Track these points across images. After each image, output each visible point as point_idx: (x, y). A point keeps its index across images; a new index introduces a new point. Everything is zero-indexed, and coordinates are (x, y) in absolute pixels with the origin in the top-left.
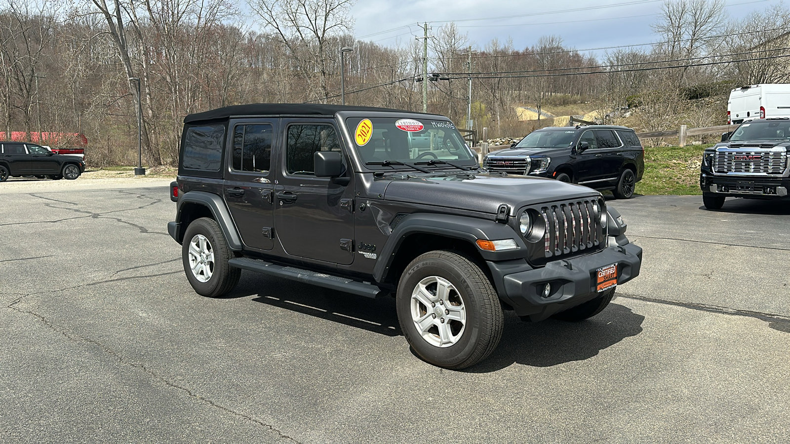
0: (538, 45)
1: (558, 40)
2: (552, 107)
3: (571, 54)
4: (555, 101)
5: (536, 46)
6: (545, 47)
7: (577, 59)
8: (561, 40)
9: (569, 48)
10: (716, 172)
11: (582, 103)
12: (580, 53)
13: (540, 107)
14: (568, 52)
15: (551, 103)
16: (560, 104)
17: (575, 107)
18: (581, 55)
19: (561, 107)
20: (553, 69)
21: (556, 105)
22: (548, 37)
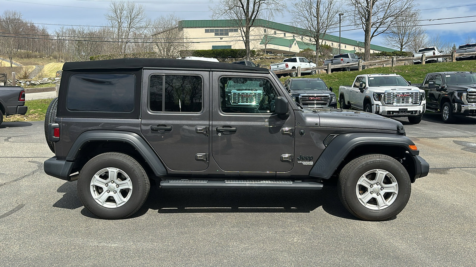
0: (4, 16)
1: (19, 14)
2: (19, 59)
3: (29, 25)
4: (20, 55)
5: (3, 16)
6: (9, 18)
7: (33, 28)
8: (21, 15)
9: (27, 21)
10: (232, 103)
11: (40, 57)
12: (36, 25)
13: (11, 58)
14: (26, 23)
15: (18, 56)
16: (25, 57)
17: (36, 60)
18: (36, 26)
19: (26, 59)
20: (17, 33)
21: (22, 58)
22: (11, 11)
